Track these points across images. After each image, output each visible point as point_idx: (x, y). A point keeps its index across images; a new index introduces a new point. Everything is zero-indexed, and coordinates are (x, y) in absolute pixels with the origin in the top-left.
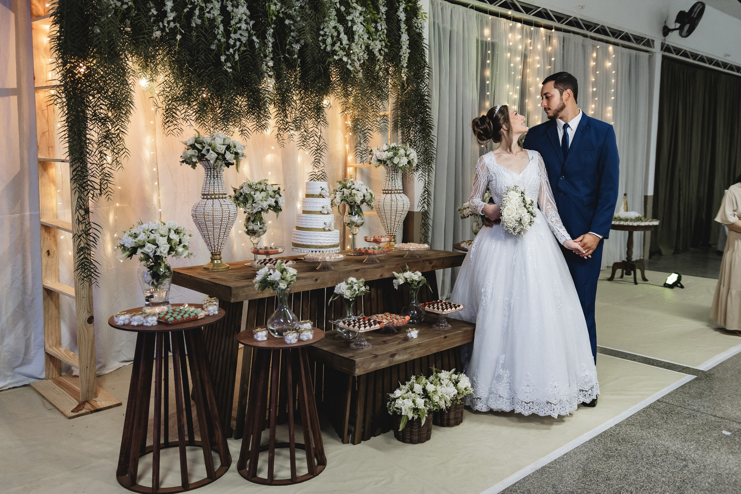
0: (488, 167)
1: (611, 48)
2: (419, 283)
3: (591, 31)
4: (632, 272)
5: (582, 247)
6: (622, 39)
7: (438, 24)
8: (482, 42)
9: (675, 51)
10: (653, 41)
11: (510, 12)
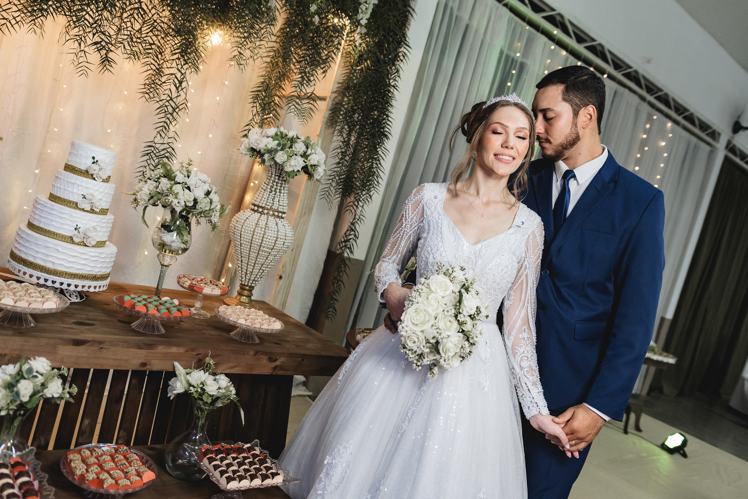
0: (425, 208)
1: (669, 124)
2: (216, 399)
3: (652, 95)
4: (625, 416)
5: (567, 435)
6: (685, 118)
7: (452, 9)
8: (508, 57)
9: (741, 155)
10: (719, 134)
11: (556, 32)
